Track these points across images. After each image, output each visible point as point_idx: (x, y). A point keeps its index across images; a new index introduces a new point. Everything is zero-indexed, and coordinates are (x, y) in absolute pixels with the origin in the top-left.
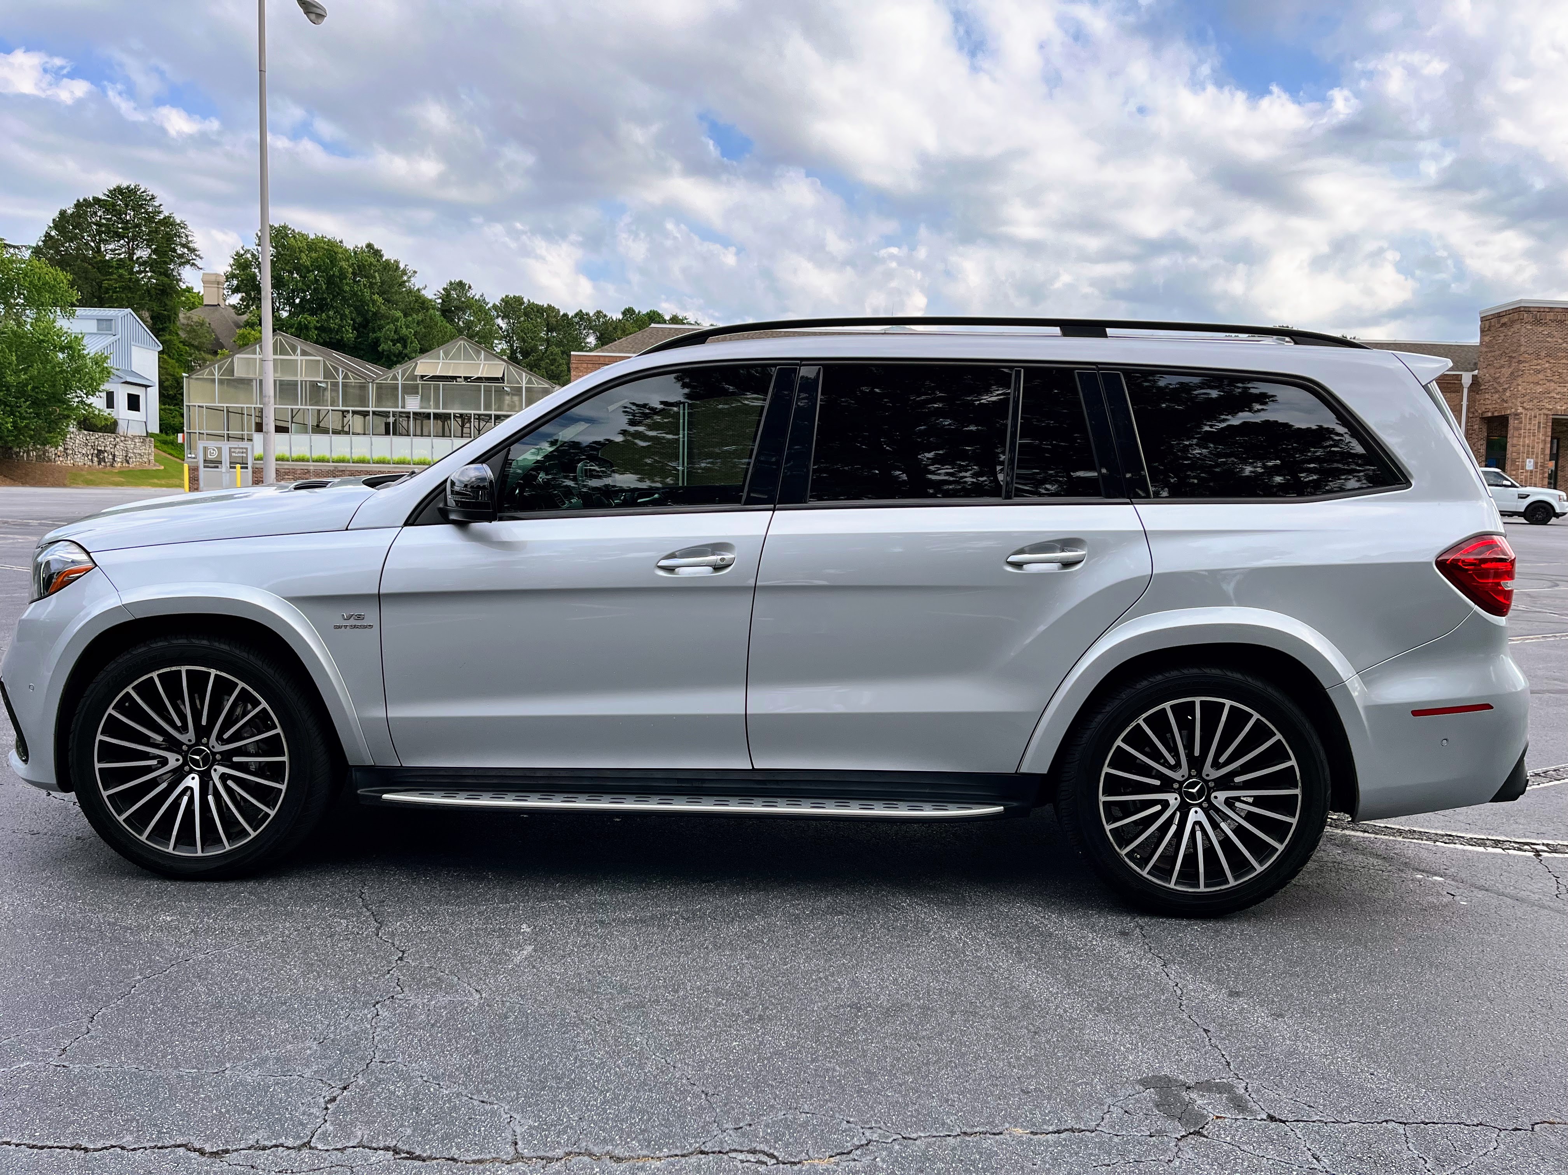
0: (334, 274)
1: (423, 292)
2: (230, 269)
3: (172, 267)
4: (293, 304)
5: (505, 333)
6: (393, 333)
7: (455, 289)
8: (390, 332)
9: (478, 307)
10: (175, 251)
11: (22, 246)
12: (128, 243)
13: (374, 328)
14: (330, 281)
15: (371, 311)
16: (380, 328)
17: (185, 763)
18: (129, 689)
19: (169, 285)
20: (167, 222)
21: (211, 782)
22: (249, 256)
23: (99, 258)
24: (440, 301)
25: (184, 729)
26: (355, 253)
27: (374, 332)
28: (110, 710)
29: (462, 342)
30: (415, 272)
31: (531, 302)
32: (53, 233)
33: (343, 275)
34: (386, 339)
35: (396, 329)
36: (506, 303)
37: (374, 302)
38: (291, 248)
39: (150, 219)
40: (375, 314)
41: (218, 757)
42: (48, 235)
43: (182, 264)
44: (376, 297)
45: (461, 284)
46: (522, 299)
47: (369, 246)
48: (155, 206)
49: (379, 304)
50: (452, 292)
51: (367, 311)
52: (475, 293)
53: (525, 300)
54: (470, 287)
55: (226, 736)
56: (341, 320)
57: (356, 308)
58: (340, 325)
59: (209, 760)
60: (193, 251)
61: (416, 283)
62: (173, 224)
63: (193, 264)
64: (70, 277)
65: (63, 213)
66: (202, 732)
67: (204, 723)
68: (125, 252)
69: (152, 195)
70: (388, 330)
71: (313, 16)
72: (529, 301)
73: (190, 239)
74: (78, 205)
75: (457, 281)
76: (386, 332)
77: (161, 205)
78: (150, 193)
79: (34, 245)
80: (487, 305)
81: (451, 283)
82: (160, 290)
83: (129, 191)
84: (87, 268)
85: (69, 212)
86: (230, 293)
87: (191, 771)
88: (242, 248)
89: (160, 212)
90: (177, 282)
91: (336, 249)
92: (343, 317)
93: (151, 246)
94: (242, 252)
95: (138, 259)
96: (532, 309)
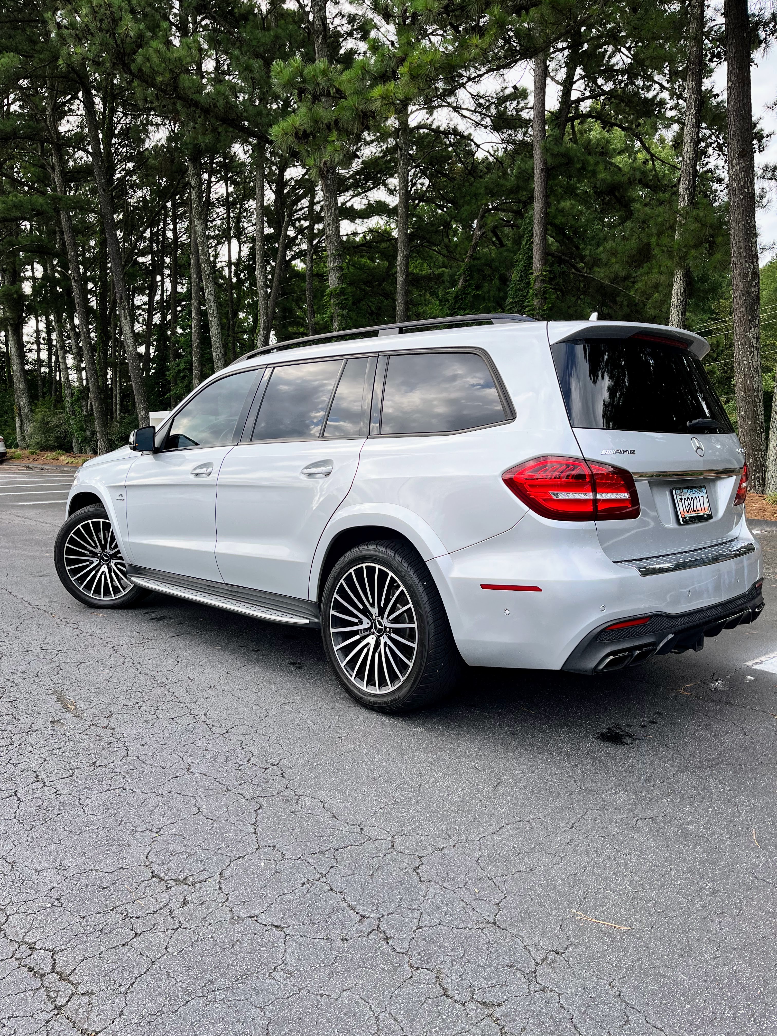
17: (100, 562)
59: (109, 558)
66: (104, 547)
87: (103, 564)
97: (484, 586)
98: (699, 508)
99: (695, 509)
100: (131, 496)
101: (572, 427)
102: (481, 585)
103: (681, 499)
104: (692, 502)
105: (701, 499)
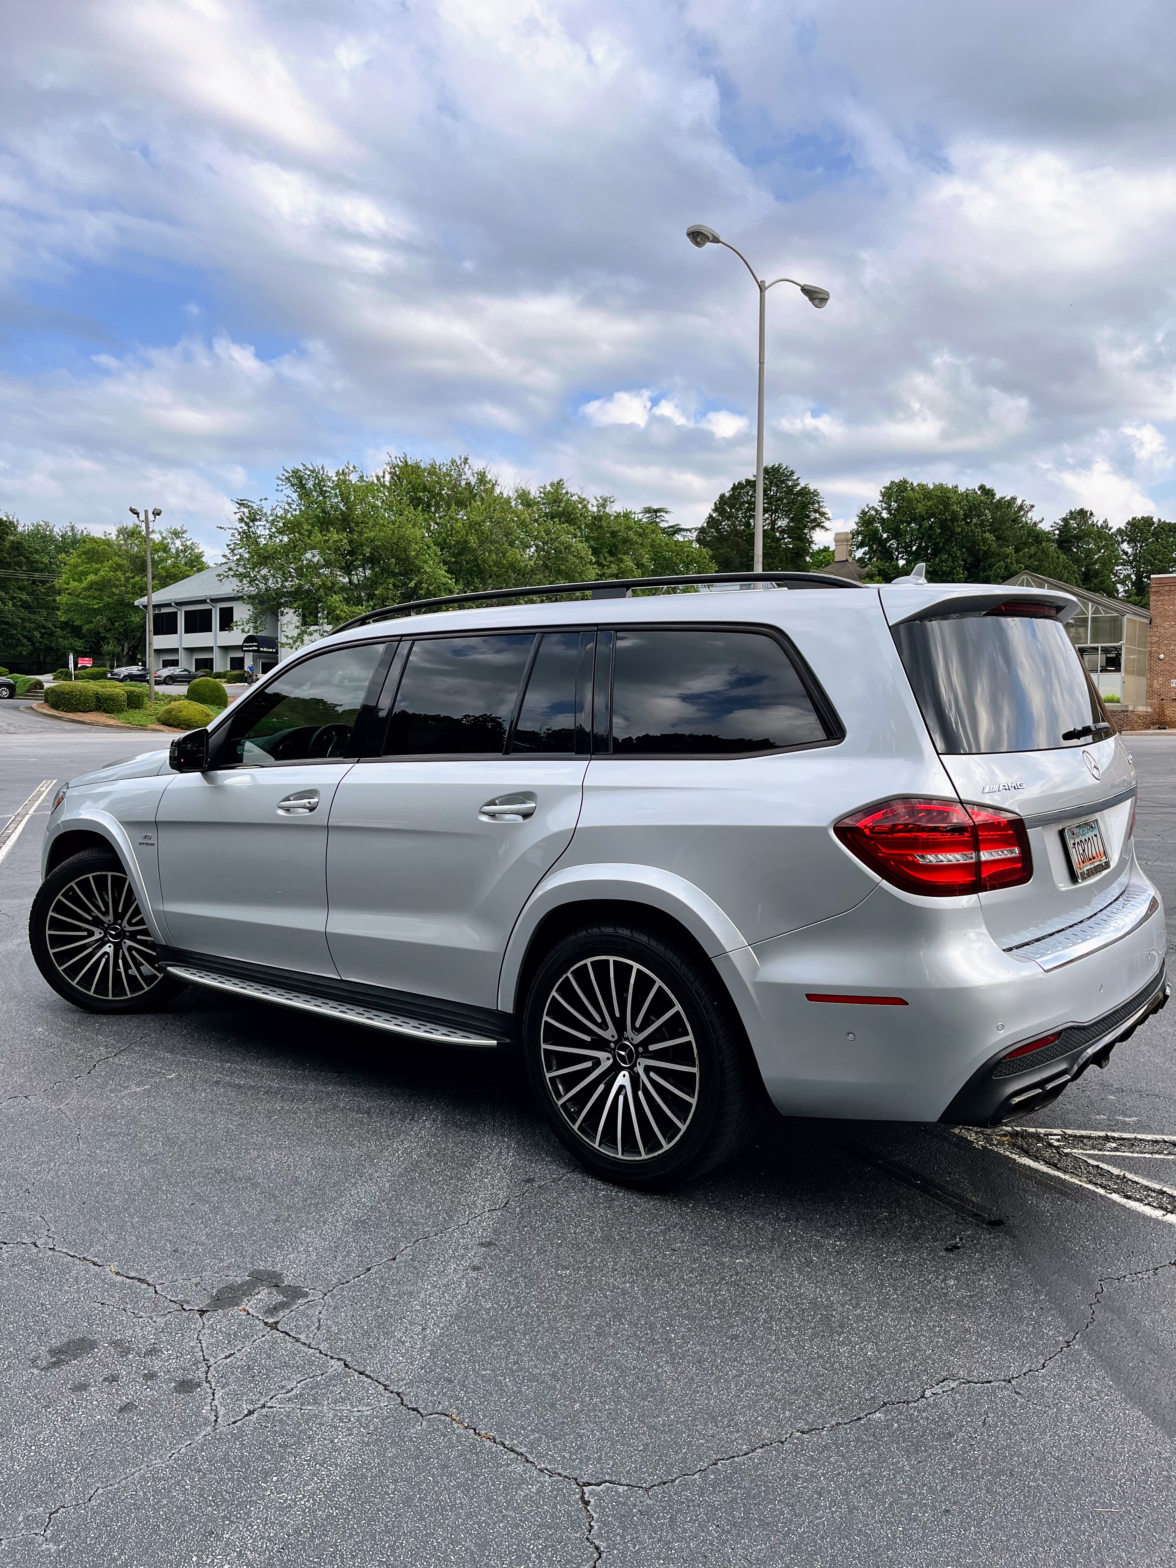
0: (946, 519)
1: (1040, 525)
2: (855, 527)
3: (806, 531)
4: (909, 553)
5: (1131, 558)
6: (1003, 570)
7: (1075, 519)
8: (1000, 569)
9: (1102, 534)
10: (809, 517)
11: (693, 529)
12: (771, 516)
13: (984, 567)
14: (943, 524)
15: (981, 550)
16: (991, 567)
17: (105, 936)
18: (73, 884)
19: (801, 548)
20: (804, 492)
21: (121, 951)
22: (873, 512)
23: (748, 531)
24: (1057, 532)
25: (106, 913)
26: (967, 495)
27: (985, 571)
28: (59, 897)
29: (1025, 577)
30: (1033, 506)
31: (1162, 520)
32: (714, 515)
33: (954, 518)
34: (995, 576)
35: (1006, 566)
36: (1132, 526)
37: (984, 540)
38: (910, 501)
39: (790, 490)
40: (986, 552)
41: (127, 934)
42: (711, 516)
43: (813, 528)
44: (987, 535)
45: (1082, 512)
46: (1152, 519)
47: (982, 488)
48: (795, 480)
49: (989, 541)
50: (1072, 522)
51: (979, 550)
52: (1098, 519)
53: (1155, 520)
54: (1091, 514)
55: (134, 921)
56: (953, 562)
57: (968, 549)
58: (951, 567)
59: (121, 935)
60: (823, 514)
61: (1033, 516)
62: (809, 493)
63: (823, 527)
64: (711, 553)
65: (722, 496)
66: (118, 917)
67: (120, 910)
68: (768, 524)
69: (792, 471)
70: (998, 568)
71: (817, 302)
72: (1159, 520)
73: (821, 504)
74: (734, 488)
75: (1078, 509)
76: (996, 570)
77: (798, 478)
78: (790, 469)
79: (699, 526)
80: (1110, 530)
81: (1071, 513)
82: (794, 553)
83: (774, 470)
84: (737, 541)
85: (727, 495)
86: (855, 549)
87: (109, 941)
88: (867, 506)
89: (798, 484)
90: (809, 545)
91: (948, 495)
92: (955, 559)
93: (789, 515)
94: (867, 510)
95: (778, 527)
96: (1162, 528)
97: (811, 997)
98: (1094, 855)
99: (1091, 857)
100: (168, 841)
101: (938, 754)
102: (807, 995)
103: (1074, 844)
104: (1086, 846)
105: (1095, 838)
